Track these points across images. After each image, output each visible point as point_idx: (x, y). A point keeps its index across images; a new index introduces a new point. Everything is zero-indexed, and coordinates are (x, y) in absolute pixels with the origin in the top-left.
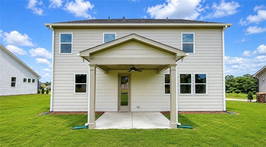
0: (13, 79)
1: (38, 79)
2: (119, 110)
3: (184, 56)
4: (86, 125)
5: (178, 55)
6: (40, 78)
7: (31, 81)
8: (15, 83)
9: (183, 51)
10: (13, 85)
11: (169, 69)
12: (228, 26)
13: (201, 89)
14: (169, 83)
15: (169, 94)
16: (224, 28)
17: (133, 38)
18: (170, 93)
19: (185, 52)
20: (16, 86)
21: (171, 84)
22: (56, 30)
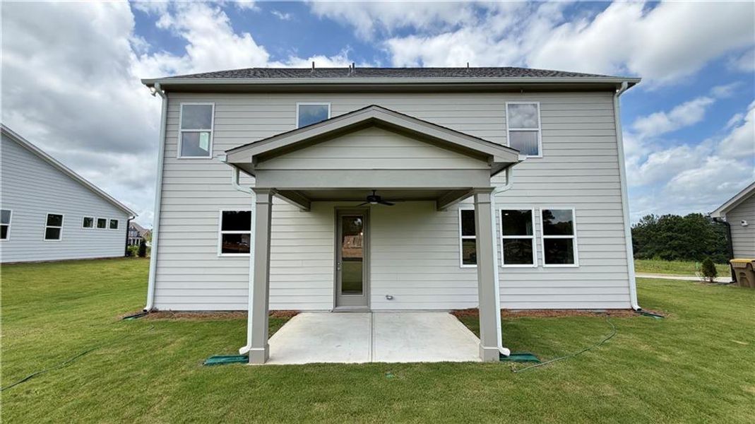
0: (55, 220)
1: (129, 220)
2: (336, 304)
3: (513, 164)
4: (243, 351)
5: (496, 160)
6: (134, 217)
7: (108, 224)
8: (59, 229)
9: (510, 148)
10: (52, 234)
11: (471, 199)
12: (629, 83)
13: (559, 252)
14: (474, 235)
15: (476, 266)
16: (617, 91)
17: (373, 118)
18: (476, 263)
19: (517, 153)
20: (61, 239)
21: (478, 237)
22: (171, 96)
